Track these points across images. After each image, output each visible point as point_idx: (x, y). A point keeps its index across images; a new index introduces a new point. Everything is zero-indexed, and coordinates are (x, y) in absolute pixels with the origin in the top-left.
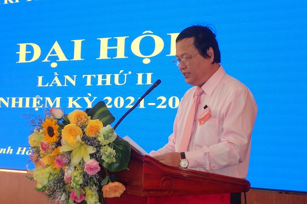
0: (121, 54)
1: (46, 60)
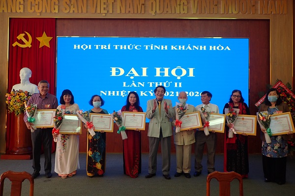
0: (166, 75)
1: (127, 75)
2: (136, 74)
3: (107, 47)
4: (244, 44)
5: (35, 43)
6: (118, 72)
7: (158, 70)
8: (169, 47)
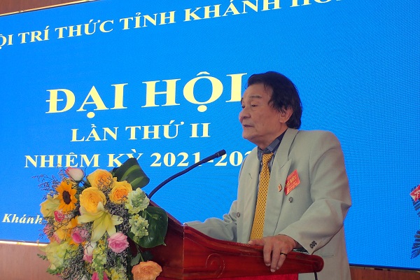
0: (171, 101)
1: (81, 109)
2: (101, 106)
3: (42, 36)
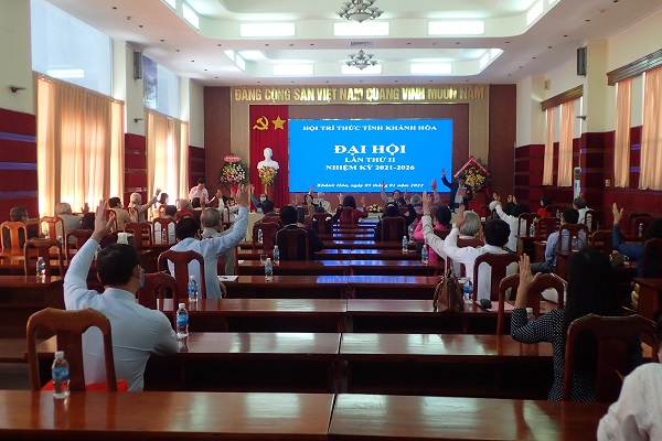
1: (349, 152)
2: (356, 152)
3: (331, 129)
4: (448, 124)
5: (271, 126)
6: (341, 149)
7: (375, 147)
8: (384, 128)
